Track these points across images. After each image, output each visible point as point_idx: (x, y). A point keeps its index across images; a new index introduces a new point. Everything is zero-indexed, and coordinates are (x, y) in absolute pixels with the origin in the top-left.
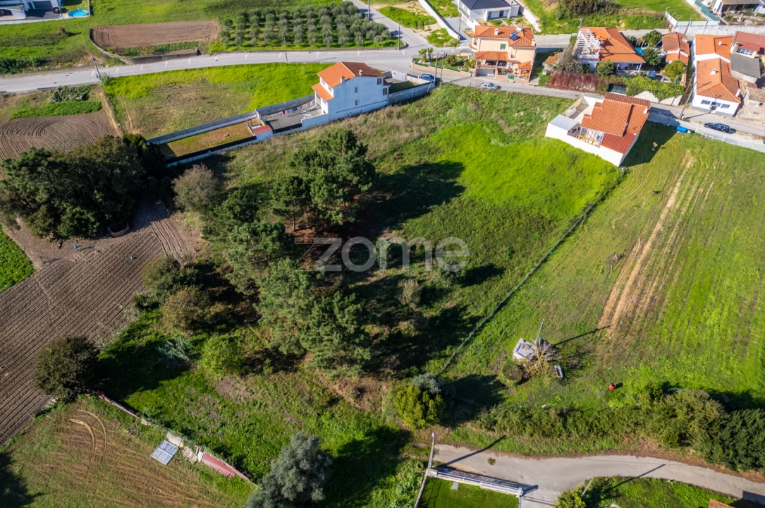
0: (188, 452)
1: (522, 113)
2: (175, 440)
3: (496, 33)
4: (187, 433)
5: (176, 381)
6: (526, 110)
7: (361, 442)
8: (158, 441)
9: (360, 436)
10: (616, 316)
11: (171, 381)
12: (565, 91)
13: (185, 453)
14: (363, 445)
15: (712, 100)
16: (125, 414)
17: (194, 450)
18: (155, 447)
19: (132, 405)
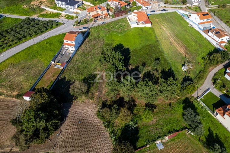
0: (164, 141)
1: (118, 26)
2: (159, 142)
3: (94, 9)
4: (159, 138)
5: (140, 132)
6: (118, 25)
7: (184, 106)
8: (155, 146)
9: (182, 105)
10: (184, 53)
11: (139, 133)
12: (119, 17)
13: (163, 142)
14: (185, 106)
15: (147, 7)
16: (141, 150)
17: (164, 139)
18: (157, 148)
19: (140, 146)
